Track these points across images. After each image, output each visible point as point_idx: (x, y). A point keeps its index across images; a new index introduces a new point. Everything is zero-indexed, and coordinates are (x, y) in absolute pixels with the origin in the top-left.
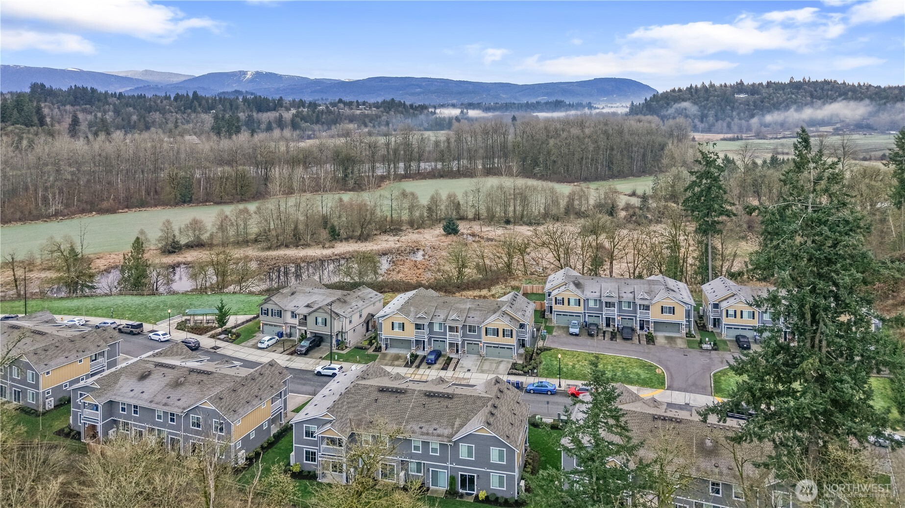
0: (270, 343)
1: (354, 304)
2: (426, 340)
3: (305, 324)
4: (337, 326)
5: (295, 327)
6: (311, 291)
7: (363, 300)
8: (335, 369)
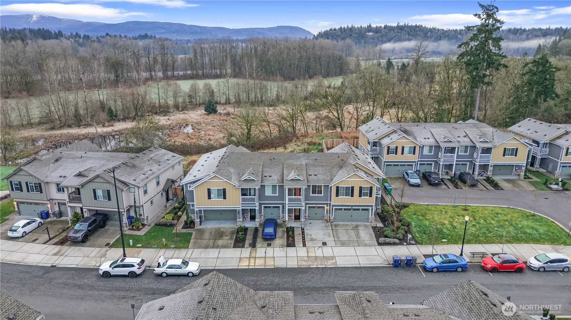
0: (28, 229)
1: (147, 168)
2: (257, 208)
3: (79, 200)
4: (126, 200)
5: (65, 204)
6: (83, 155)
7: (159, 163)
8: (133, 266)
